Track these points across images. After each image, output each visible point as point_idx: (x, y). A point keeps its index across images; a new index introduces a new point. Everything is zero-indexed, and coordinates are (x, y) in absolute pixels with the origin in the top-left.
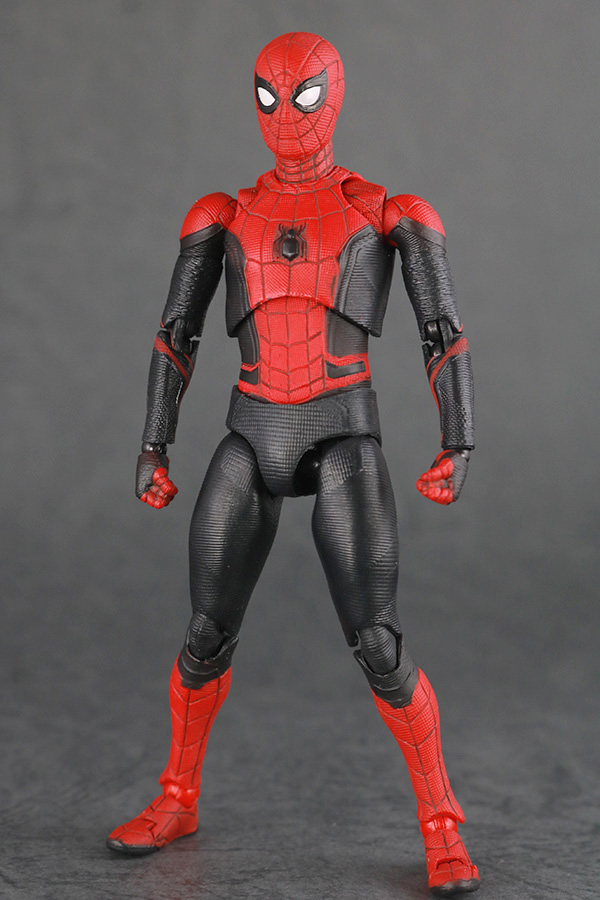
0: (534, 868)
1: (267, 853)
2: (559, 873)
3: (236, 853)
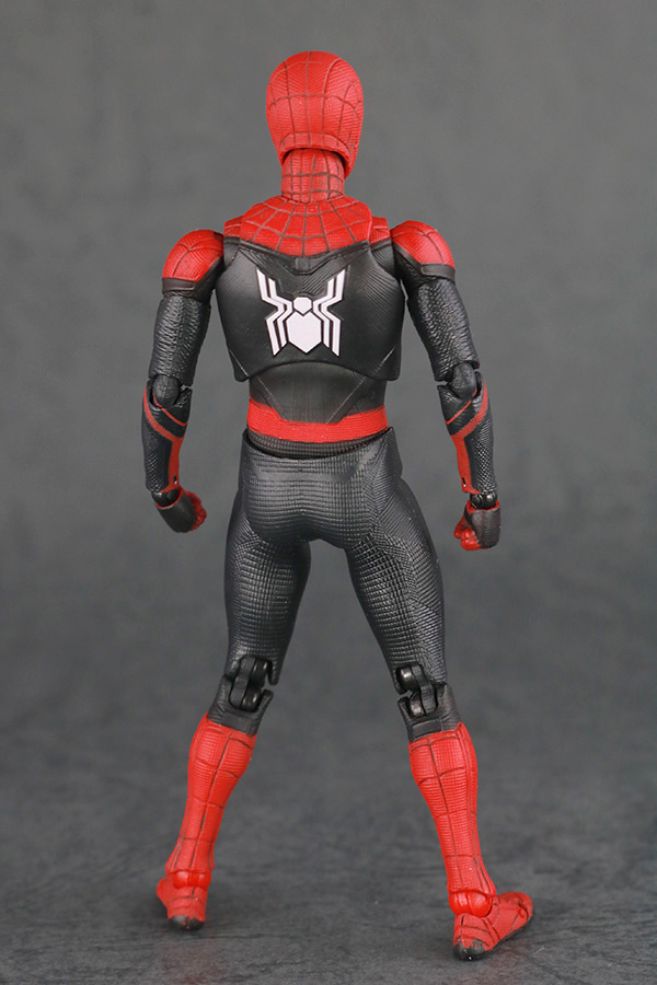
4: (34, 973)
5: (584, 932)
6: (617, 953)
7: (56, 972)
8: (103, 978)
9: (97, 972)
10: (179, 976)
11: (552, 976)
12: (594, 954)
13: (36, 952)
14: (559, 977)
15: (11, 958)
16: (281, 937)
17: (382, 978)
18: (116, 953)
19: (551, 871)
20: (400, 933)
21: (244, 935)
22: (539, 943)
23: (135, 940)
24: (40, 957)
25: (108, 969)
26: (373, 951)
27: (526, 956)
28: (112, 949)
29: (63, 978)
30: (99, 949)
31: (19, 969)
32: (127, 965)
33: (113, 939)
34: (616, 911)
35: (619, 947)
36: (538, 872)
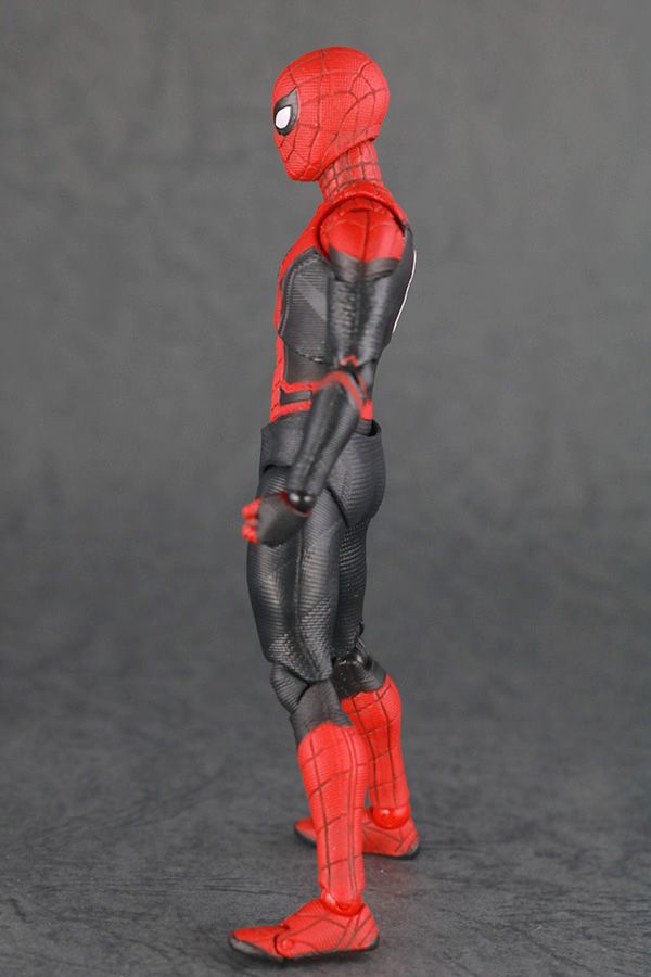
0: (571, 939)
2: (595, 946)
3: (264, 897)
4: (52, 908)
5: (581, 915)
6: (612, 938)
7: (74, 910)
8: (118, 920)
9: (113, 913)
10: (191, 925)
11: (549, 955)
12: (590, 937)
13: (55, 890)
14: (556, 957)
15: (30, 892)
16: (290, 895)
18: (132, 897)
19: (552, 855)
20: (404, 901)
21: (253, 890)
22: (537, 922)
23: (149, 886)
24: (58, 894)
25: (123, 912)
27: (525, 933)
28: (128, 893)
29: (80, 916)
30: (115, 891)
31: (39, 905)
32: (141, 910)
33: (128, 883)
34: (613, 899)
35: (613, 934)
36: (538, 854)
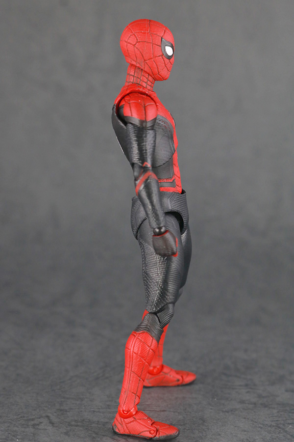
1: (177, 414)
17: (220, 435)
26: (215, 421)
